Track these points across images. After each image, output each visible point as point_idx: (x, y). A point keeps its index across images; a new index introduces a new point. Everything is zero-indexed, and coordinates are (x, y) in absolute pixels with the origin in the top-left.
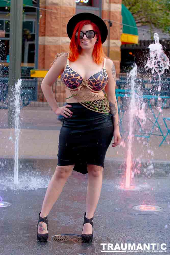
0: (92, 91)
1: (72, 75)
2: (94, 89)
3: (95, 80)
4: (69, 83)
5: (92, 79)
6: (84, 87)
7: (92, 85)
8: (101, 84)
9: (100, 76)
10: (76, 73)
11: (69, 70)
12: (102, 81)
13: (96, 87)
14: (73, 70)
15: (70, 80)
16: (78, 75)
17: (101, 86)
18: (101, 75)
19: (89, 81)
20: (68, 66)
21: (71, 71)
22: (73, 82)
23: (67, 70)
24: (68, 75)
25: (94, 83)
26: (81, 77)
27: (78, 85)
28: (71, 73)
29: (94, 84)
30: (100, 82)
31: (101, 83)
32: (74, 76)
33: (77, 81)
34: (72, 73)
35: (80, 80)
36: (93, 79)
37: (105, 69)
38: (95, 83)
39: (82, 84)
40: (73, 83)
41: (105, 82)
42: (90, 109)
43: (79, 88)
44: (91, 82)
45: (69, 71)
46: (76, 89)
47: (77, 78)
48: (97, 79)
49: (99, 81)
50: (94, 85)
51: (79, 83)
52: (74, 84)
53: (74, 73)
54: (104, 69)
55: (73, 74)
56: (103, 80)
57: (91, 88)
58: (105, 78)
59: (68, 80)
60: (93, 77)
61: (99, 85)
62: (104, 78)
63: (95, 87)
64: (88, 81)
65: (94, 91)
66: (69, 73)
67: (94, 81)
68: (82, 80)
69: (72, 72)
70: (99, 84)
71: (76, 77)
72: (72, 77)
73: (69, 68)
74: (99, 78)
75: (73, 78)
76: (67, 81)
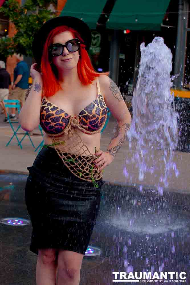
0: (86, 133)
1: (51, 112)
2: (89, 129)
3: (89, 115)
4: (48, 126)
5: (84, 115)
6: (74, 128)
7: (85, 124)
8: (99, 120)
9: (95, 108)
10: (57, 108)
11: (46, 105)
12: (100, 116)
13: (92, 126)
14: (52, 105)
15: (50, 121)
16: (62, 111)
17: (99, 122)
18: (96, 105)
19: (80, 118)
20: (45, 101)
21: (49, 106)
22: (55, 123)
23: (44, 105)
24: (46, 113)
25: (87, 120)
26: (66, 113)
27: (63, 126)
28: (49, 110)
29: (88, 122)
30: (96, 117)
31: (98, 118)
32: (55, 114)
33: (61, 121)
34: (51, 109)
35: (65, 119)
36: (86, 114)
37: (101, 95)
38: (89, 120)
39: (69, 124)
40: (56, 125)
41: (104, 115)
42: (73, 171)
43: (66, 131)
44: (83, 118)
45: (46, 108)
46: (61, 133)
47: (61, 117)
48: (91, 114)
49: (94, 116)
50: (88, 124)
51: (64, 124)
52: (57, 127)
53: (55, 108)
54: (99, 96)
55: (53, 111)
56: (101, 113)
57: (85, 129)
58: (103, 111)
59: (47, 121)
60: (85, 111)
61: (97, 122)
62: (102, 109)
63: (90, 126)
64: (78, 118)
65: (90, 132)
66: (47, 110)
67: (87, 117)
68: (68, 119)
69: (52, 107)
70: (95, 121)
71: (58, 115)
72: (53, 115)
73: (46, 102)
74: (94, 111)
75: (54, 117)
76: (45, 122)
